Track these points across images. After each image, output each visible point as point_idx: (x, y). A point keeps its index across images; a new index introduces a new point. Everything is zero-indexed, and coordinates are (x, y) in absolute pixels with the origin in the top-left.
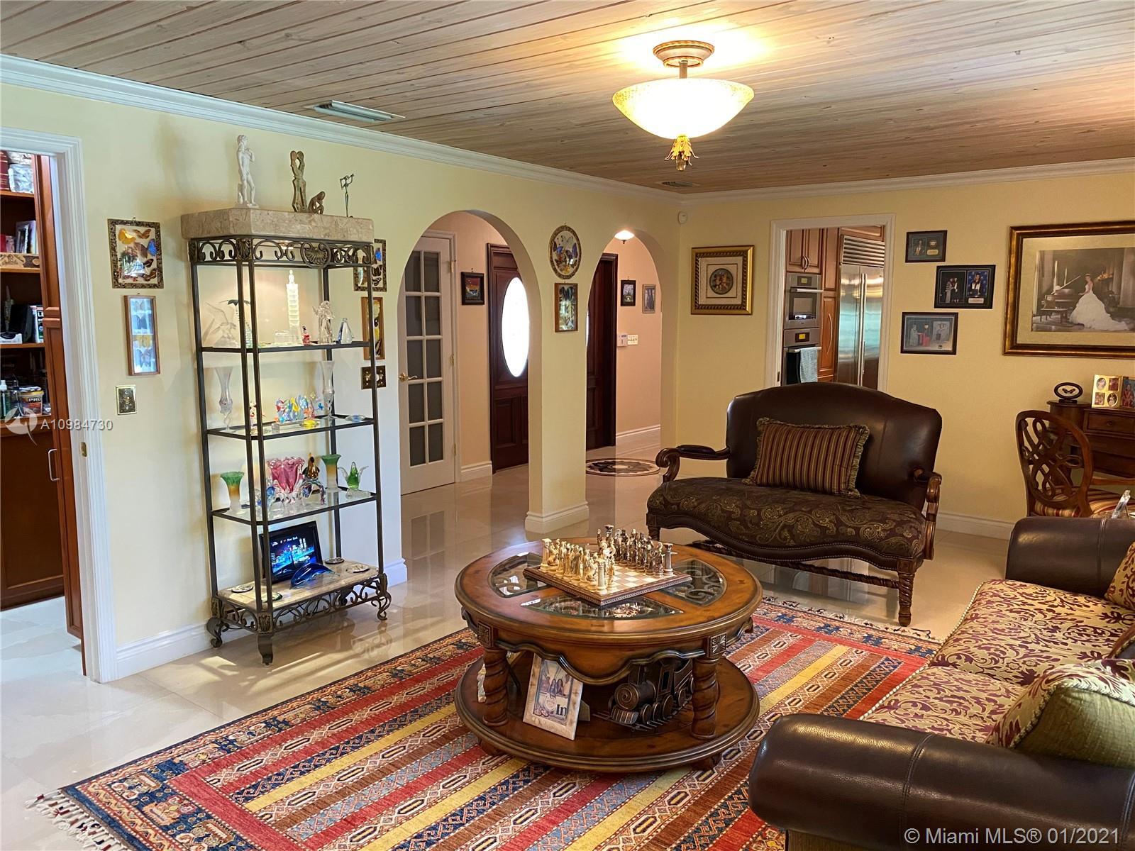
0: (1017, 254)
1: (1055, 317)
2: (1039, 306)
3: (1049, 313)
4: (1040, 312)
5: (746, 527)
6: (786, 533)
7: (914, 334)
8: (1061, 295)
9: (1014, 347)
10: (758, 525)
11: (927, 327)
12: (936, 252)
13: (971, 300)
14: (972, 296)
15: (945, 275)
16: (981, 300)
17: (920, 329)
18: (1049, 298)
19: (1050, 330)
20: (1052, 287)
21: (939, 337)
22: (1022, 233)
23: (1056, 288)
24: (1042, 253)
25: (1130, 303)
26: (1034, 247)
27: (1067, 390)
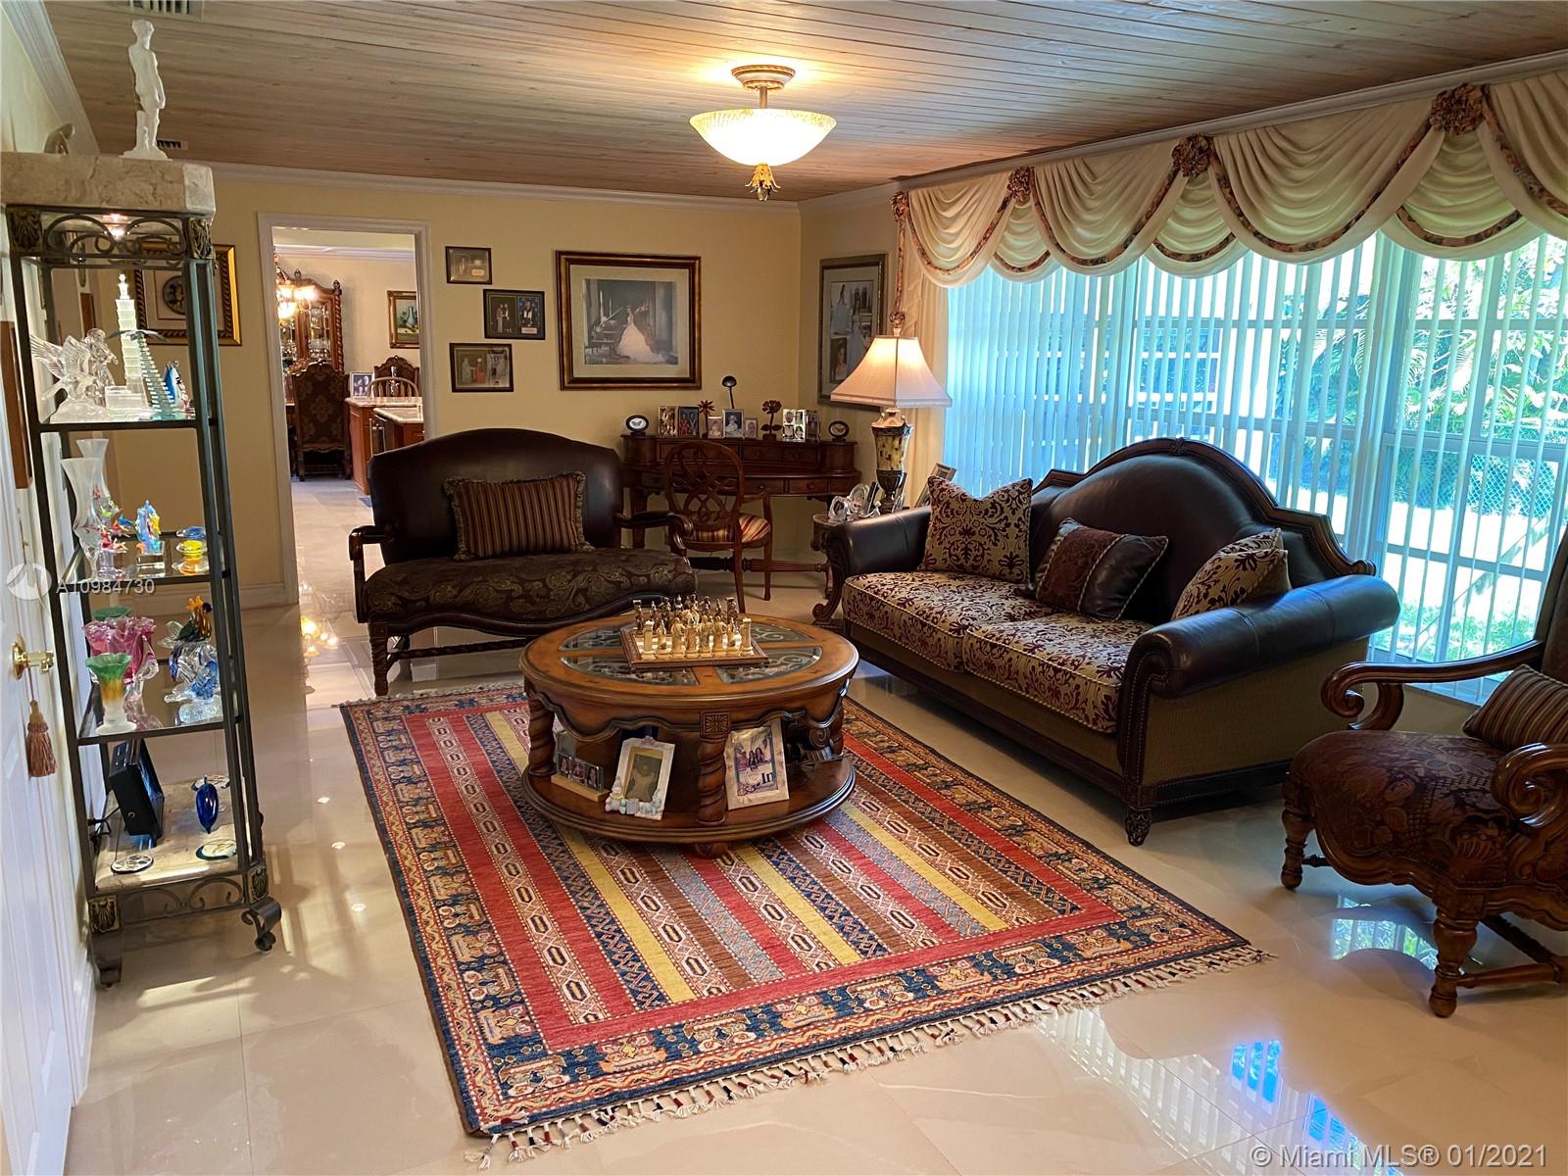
0: (562, 281)
1: (605, 349)
2: (590, 338)
3: (599, 346)
4: (591, 345)
5: (533, 603)
6: (581, 599)
7: (467, 369)
8: (608, 327)
9: (570, 382)
10: (547, 596)
11: (479, 360)
12: (482, 273)
13: (524, 330)
14: (525, 325)
15: (494, 300)
16: (534, 331)
17: (473, 363)
18: (598, 330)
19: (601, 363)
20: (599, 318)
21: (494, 372)
22: (567, 260)
23: (604, 319)
24: (588, 282)
25: (664, 336)
26: (580, 275)
27: (634, 424)
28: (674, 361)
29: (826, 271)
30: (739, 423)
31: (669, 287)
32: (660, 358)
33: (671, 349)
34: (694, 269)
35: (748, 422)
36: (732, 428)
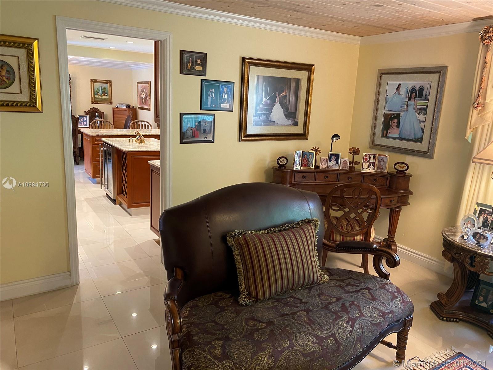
0: (245, 75)
1: (263, 117)
2: (256, 110)
3: (260, 115)
4: (257, 114)
8: (266, 104)
9: (245, 136)
12: (201, 68)
14: (223, 103)
15: (207, 86)
16: (228, 106)
18: (261, 106)
19: (261, 125)
20: (262, 99)
21: (204, 131)
22: (248, 63)
23: (264, 100)
24: (258, 76)
25: (293, 110)
26: (255, 72)
27: (281, 161)
28: (296, 124)
29: (383, 76)
30: (337, 160)
31: (298, 81)
32: (290, 122)
33: (295, 118)
34: (311, 72)
35: (343, 160)
36: (333, 163)
